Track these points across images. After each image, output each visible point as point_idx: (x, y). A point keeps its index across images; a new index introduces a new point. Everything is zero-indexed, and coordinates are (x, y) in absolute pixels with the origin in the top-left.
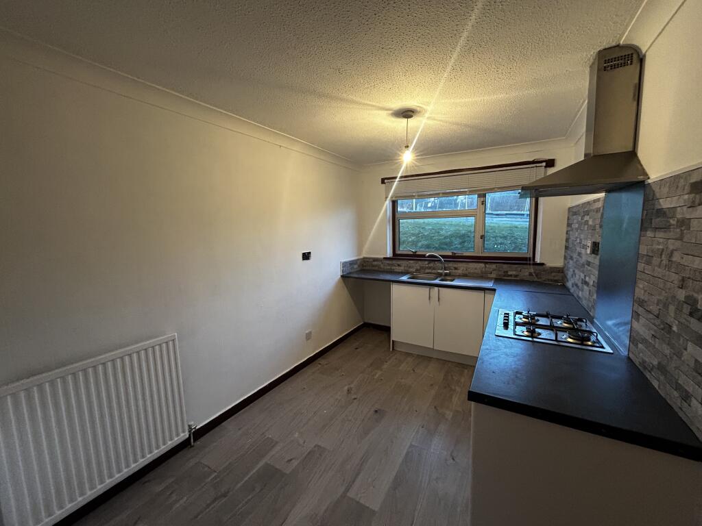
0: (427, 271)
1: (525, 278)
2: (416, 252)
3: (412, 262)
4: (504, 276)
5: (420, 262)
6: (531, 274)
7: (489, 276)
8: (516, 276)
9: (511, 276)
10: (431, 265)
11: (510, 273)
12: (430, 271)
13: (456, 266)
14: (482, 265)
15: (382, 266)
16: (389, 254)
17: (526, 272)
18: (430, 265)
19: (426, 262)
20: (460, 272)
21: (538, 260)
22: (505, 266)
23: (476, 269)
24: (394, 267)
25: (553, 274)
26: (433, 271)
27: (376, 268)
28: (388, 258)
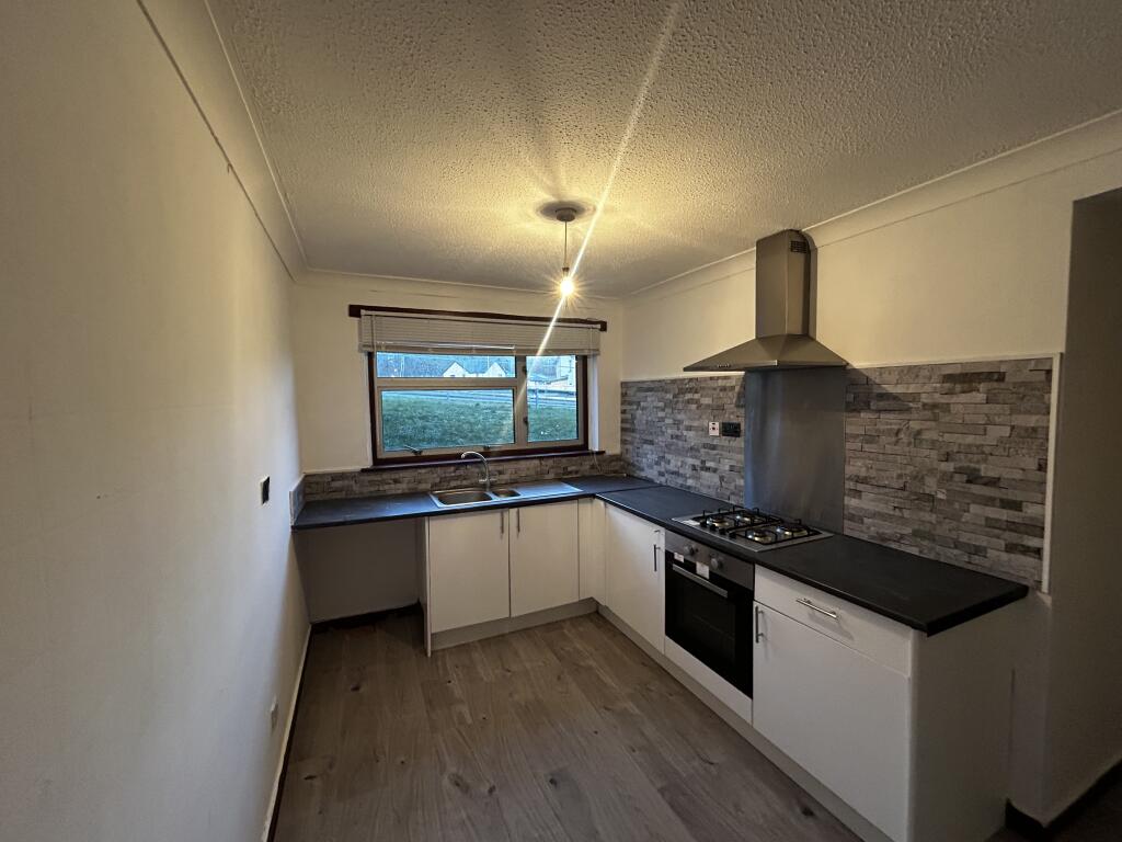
0: (453, 484)
1: (587, 474)
2: (421, 452)
3: (423, 471)
4: (564, 474)
5: (439, 469)
6: (593, 467)
7: (547, 477)
8: (577, 472)
9: (570, 473)
10: (461, 472)
11: (569, 469)
12: (459, 483)
13: (500, 468)
14: (537, 462)
15: (356, 488)
16: (368, 464)
17: (585, 466)
18: (458, 473)
19: (452, 469)
20: (505, 477)
21: (595, 446)
22: (564, 460)
23: (528, 469)
24: (386, 487)
25: (614, 463)
26: (465, 483)
27: (342, 495)
28: (363, 471)
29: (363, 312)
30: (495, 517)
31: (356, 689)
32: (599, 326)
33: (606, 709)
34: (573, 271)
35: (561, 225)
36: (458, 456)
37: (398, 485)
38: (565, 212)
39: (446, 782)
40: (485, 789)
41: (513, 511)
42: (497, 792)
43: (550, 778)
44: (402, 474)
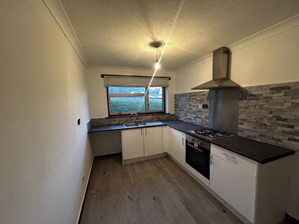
1: (165, 119)
2: (121, 113)
3: (121, 118)
4: (159, 119)
5: (125, 118)
6: (167, 117)
7: (154, 120)
8: (162, 119)
9: (161, 119)
10: (131, 118)
11: (160, 118)
12: (130, 121)
13: (141, 118)
14: (151, 116)
15: (104, 122)
16: (107, 116)
17: (165, 117)
19: (129, 118)
20: (143, 120)
21: (167, 112)
22: (159, 115)
23: (149, 118)
24: (112, 122)
25: (172, 116)
26: (132, 121)
27: (100, 124)
28: (106, 118)
29: (105, 76)
30: (140, 130)
31: (105, 173)
32: (168, 79)
33: (169, 181)
34: (159, 62)
35: (156, 49)
36: (130, 114)
37: (115, 122)
38: (156, 45)
39: (126, 197)
40: (136, 200)
41: (145, 129)
42: (139, 201)
43: (153, 198)
44: (116, 119)
